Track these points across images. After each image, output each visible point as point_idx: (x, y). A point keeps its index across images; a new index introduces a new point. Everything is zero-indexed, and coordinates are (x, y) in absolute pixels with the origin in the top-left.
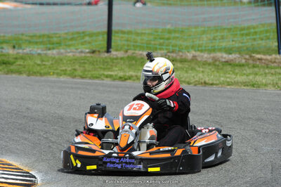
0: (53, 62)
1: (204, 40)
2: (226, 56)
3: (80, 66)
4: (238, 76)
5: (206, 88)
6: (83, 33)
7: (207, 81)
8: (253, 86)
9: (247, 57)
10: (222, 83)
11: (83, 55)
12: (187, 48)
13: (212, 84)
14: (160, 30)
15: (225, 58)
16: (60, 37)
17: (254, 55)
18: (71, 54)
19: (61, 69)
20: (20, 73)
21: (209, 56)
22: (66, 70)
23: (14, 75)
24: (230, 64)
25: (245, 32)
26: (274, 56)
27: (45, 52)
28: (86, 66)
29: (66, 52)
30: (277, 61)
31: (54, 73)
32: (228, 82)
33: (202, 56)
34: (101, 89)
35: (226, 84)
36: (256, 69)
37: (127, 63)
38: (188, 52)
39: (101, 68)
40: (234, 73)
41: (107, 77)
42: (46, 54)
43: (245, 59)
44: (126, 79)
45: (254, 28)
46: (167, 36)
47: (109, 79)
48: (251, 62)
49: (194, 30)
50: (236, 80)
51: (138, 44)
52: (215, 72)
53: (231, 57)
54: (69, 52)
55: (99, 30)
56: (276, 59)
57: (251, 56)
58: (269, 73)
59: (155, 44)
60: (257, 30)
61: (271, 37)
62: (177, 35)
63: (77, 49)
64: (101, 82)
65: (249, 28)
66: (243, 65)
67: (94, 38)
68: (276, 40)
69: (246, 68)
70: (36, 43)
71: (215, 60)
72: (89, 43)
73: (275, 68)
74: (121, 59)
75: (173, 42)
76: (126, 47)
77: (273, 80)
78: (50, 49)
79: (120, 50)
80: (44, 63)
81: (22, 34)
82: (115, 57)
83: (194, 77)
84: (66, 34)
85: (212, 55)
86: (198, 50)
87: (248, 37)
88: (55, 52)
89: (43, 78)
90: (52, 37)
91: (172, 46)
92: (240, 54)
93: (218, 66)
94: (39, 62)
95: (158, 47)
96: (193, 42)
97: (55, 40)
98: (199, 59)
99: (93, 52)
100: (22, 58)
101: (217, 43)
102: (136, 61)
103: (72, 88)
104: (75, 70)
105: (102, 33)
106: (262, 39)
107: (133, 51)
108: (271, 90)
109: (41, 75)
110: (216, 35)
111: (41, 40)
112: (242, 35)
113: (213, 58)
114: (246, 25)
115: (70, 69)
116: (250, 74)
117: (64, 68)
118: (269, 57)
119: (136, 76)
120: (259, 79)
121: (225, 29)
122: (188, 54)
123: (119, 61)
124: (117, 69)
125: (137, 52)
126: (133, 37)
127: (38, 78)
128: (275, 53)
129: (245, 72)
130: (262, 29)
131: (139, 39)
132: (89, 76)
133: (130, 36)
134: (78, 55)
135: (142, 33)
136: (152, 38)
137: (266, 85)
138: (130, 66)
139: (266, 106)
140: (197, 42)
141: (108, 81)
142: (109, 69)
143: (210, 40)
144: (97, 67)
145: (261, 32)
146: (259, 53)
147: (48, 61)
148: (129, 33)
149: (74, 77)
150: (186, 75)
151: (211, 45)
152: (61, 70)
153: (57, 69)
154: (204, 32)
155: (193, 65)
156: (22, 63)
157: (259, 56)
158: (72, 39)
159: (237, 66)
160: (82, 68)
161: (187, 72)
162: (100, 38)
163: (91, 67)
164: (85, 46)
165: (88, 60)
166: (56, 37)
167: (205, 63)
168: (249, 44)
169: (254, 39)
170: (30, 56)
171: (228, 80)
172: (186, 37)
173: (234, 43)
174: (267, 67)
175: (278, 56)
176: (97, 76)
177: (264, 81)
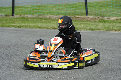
6: (2, 7)
7: (56, 28)
11: (2, 17)
12: (47, 13)
17: (75, 16)
21: (56, 17)
25: (72, 6)
26: (84, 16)
28: (3, 22)
30: (86, 18)
33: (54, 17)
34: (10, 31)
36: (77, 22)
37: (21, 20)
38: (47, 15)
39: (10, 22)
41: (12, 26)
43: (72, 18)
44: (21, 27)
46: (38, 8)
47: (13, 27)
48: (74, 19)
49: (49, 6)
51: (25, 12)
55: (9, 6)
56: (85, 17)
57: (74, 17)
58: (82, 24)
59: (33, 12)
60: (77, 5)
61: (83, 8)
62: (42, 8)
65: (73, 4)
67: (6, 10)
68: (85, 9)
72: (5, 12)
73: (84, 21)
74: (19, 18)
75: (41, 11)
76: (20, 13)
77: (84, 27)
79: (18, 15)
82: (16, 18)
83: (50, 26)
85: (58, 16)
86: (52, 14)
87: (73, 8)
91: (41, 13)
95: (34, 13)
96: (49, 11)
98: (52, 18)
99: (6, 16)
101: (60, 11)
102: (25, 19)
105: (10, 8)
106: (79, 9)
108: (83, 31)
110: (59, 7)
112: (71, 7)
114: (72, 3)
118: (82, 17)
119: (25, 26)
120: (78, 26)
121: (63, 5)
122: (47, 16)
123: (18, 19)
124: (17, 23)
125: (25, 15)
126: (24, 9)
128: (85, 15)
130: (79, 5)
132: (5, 26)
133: (22, 9)
135: (28, 7)
136: (31, 9)
137: (81, 29)
138: (22, 21)
140: (51, 11)
141: (13, 28)
142: (13, 23)
143: (57, 10)
144: (8, 22)
146: (78, 15)
148: (22, 7)
150: (47, 25)
151: (57, 12)
154: (54, 6)
155: (49, 21)
157: (78, 16)
160: (1, 23)
161: (47, 23)
162: (9, 9)
163: (5, 22)
164: (3, 13)
165: (4, 19)
168: (73, 11)
169: (76, 9)
172: (46, 9)
173: (67, 11)
174: (81, 21)
175: (86, 16)
176: (8, 26)
177: (80, 27)
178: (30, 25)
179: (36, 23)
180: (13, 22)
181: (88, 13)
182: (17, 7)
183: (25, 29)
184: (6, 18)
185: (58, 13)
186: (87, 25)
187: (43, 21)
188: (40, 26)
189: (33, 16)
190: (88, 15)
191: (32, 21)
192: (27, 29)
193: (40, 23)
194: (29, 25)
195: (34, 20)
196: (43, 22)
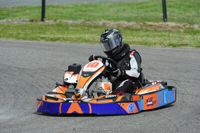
3: (22, 31)
4: (135, 38)
6: (25, 7)
8: (146, 44)
9: (142, 24)
11: (25, 23)
12: (99, 17)
15: (126, 25)
16: (8, 10)
17: (146, 22)
19: (9, 33)
21: (114, 23)
22: (12, 34)
24: (130, 29)
26: (160, 23)
28: (27, 31)
29: (13, 21)
30: (163, 26)
31: (4, 36)
33: (110, 24)
34: (38, 47)
36: (148, 33)
37: (56, 29)
38: (100, 20)
39: (37, 32)
41: (42, 38)
43: (141, 25)
44: (55, 40)
45: (146, 3)
46: (84, 9)
47: (43, 40)
48: (144, 27)
49: (103, 5)
50: (134, 40)
51: (64, 15)
53: (130, 24)
54: (14, 21)
55: (36, 5)
56: (162, 25)
57: (144, 23)
58: (157, 35)
59: (76, 15)
60: (148, 5)
61: (159, 9)
62: (91, 8)
65: (143, 3)
66: (139, 30)
67: (32, 11)
68: (162, 12)
69: (141, 32)
72: (29, 14)
73: (161, 31)
74: (52, 25)
75: (89, 13)
76: (55, 17)
77: (160, 40)
79: (51, 19)
82: (47, 24)
84: (13, 8)
85: (117, 23)
86: (107, 19)
87: (142, 10)
88: (4, 21)
90: (2, 10)
91: (89, 16)
92: (136, 22)
95: (78, 17)
96: (103, 13)
98: (108, 26)
99: (32, 21)
101: (120, 14)
102: (63, 27)
103: (17, 47)
104: (19, 34)
105: (38, 7)
106: (152, 11)
108: (158, 47)
110: (119, 8)
112: (138, 8)
113: (118, 25)
115: (15, 33)
116: (144, 36)
117: (11, 32)
118: (157, 24)
119: (63, 38)
120: (150, 39)
121: (125, 4)
122: (100, 22)
123: (50, 27)
124: (49, 33)
125: (63, 21)
126: (61, 10)
128: (161, 21)
129: (140, 34)
130: (152, 4)
131: (64, 11)
132: (29, 38)
133: (58, 9)
135: (67, 7)
136: (73, 10)
137: (155, 44)
138: (58, 31)
139: (155, 59)
140: (106, 14)
141: (43, 42)
143: (115, 12)
144: (35, 31)
145: (151, 6)
146: (150, 21)
148: (57, 7)
149: (18, 39)
151: (115, 15)
153: (6, 33)
154: (111, 7)
157: (150, 23)
158: (17, 12)
159: (134, 30)
160: (23, 33)
162: (37, 11)
163: (30, 31)
164: (26, 17)
165: (28, 27)
166: (5, 10)
168: (143, 15)
169: (147, 11)
172: (98, 10)
173: (132, 14)
174: (156, 31)
175: (163, 23)
176: (35, 38)
177: (154, 41)
178: (71, 36)
179: (81, 33)
180: (43, 31)
181: (166, 18)
182: (49, 7)
183: (63, 43)
184: (31, 24)
185: (117, 17)
186: (165, 37)
187: (93, 30)
188: (87, 38)
189: (76, 22)
190: (166, 21)
191: (74, 30)
192: (66, 44)
193: (88, 33)
194: (69, 36)
195: (78, 28)
196: (92, 33)
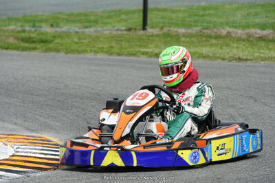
0: (91, 40)
1: (239, 16)
2: (259, 32)
5: (241, 64)
10: (256, 59)
13: (246, 60)
14: (195, 7)
18: (107, 32)
20: (58, 51)
23: (52, 54)
27: (82, 30)
32: (262, 58)
35: (260, 59)
40: (268, 48)
42: (83, 32)
52: (249, 48)
63: (114, 27)
64: (137, 58)
70: (74, 21)
71: (249, 35)
78: (87, 27)
80: (82, 41)
81: (60, 13)
89: (81, 56)
93: (252, 41)
94: (76, 40)
97: (92, 18)
100: (59, 37)
107: (168, 28)
109: (79, 52)
111: (78, 18)
127: (76, 55)
134: (114, 32)
147: (85, 39)
152: (99, 48)
156: (60, 41)
167: (239, 40)
170: (68, 34)
171: (262, 55)
